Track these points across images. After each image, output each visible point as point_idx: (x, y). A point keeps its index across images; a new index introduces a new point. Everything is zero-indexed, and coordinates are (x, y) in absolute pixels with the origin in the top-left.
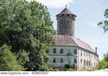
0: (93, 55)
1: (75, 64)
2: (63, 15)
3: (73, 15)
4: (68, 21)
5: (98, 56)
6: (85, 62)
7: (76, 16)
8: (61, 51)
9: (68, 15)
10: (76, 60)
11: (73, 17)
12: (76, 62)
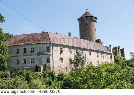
1: (48, 64)
2: (82, 18)
8: (32, 50)
10: (49, 59)
11: (92, 19)
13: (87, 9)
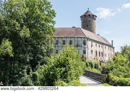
0: (107, 47)
1: (84, 55)
2: (85, 16)
3: (93, 15)
4: (89, 21)
5: (114, 48)
6: (96, 52)
7: (96, 17)
8: (70, 42)
9: (89, 15)
10: (85, 51)
11: (94, 17)
12: (85, 53)
13: (88, 9)
